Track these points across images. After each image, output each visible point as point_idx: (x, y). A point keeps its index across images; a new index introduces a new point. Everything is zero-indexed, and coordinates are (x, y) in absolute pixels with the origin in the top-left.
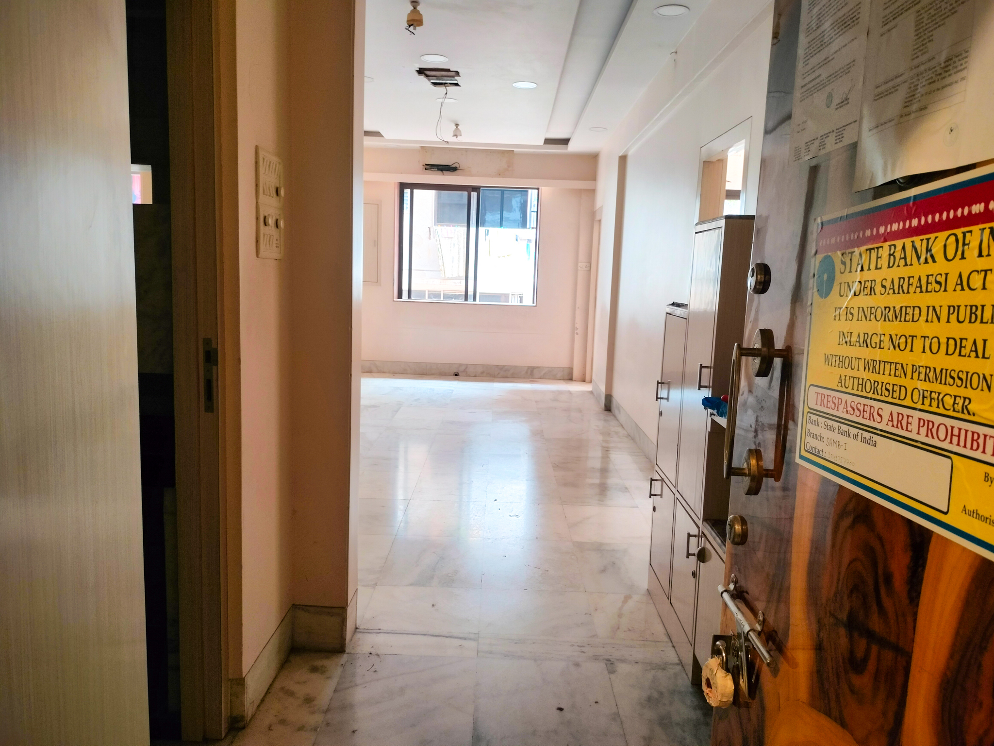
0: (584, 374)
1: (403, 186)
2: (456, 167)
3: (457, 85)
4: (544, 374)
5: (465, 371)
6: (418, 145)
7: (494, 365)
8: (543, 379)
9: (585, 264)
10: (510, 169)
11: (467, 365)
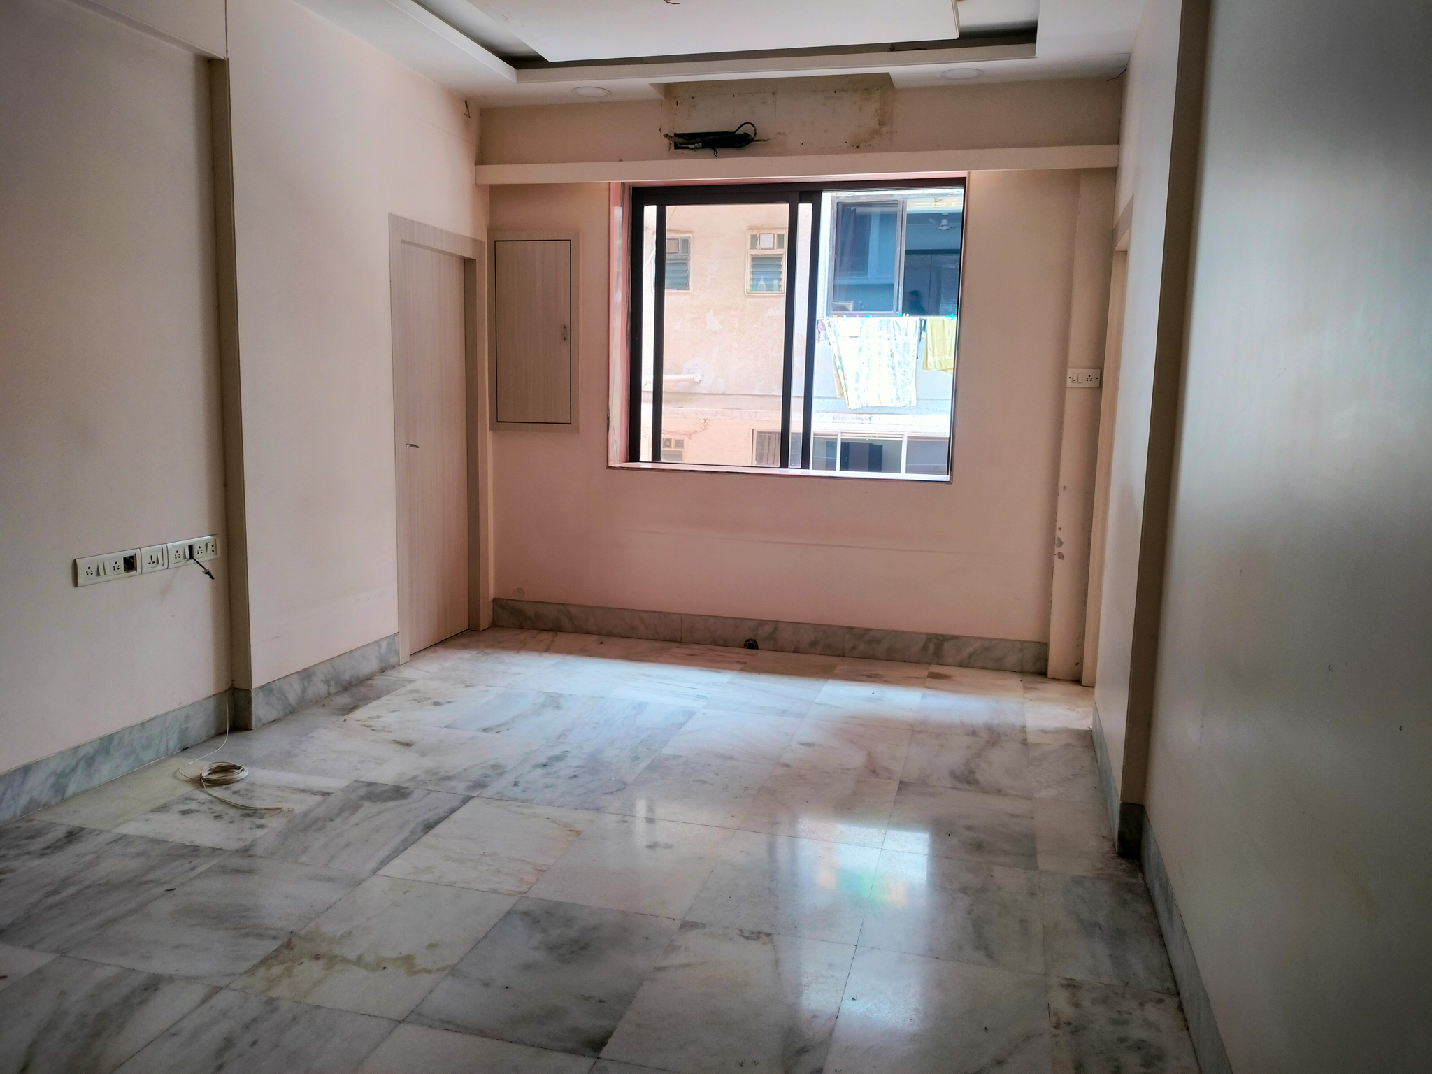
0: (1078, 663)
1: (639, 196)
2: (746, 135)
4: (970, 656)
5: (771, 636)
6: (643, 82)
7: (842, 627)
8: (966, 667)
9: (1086, 372)
10: (885, 129)
11: (776, 625)
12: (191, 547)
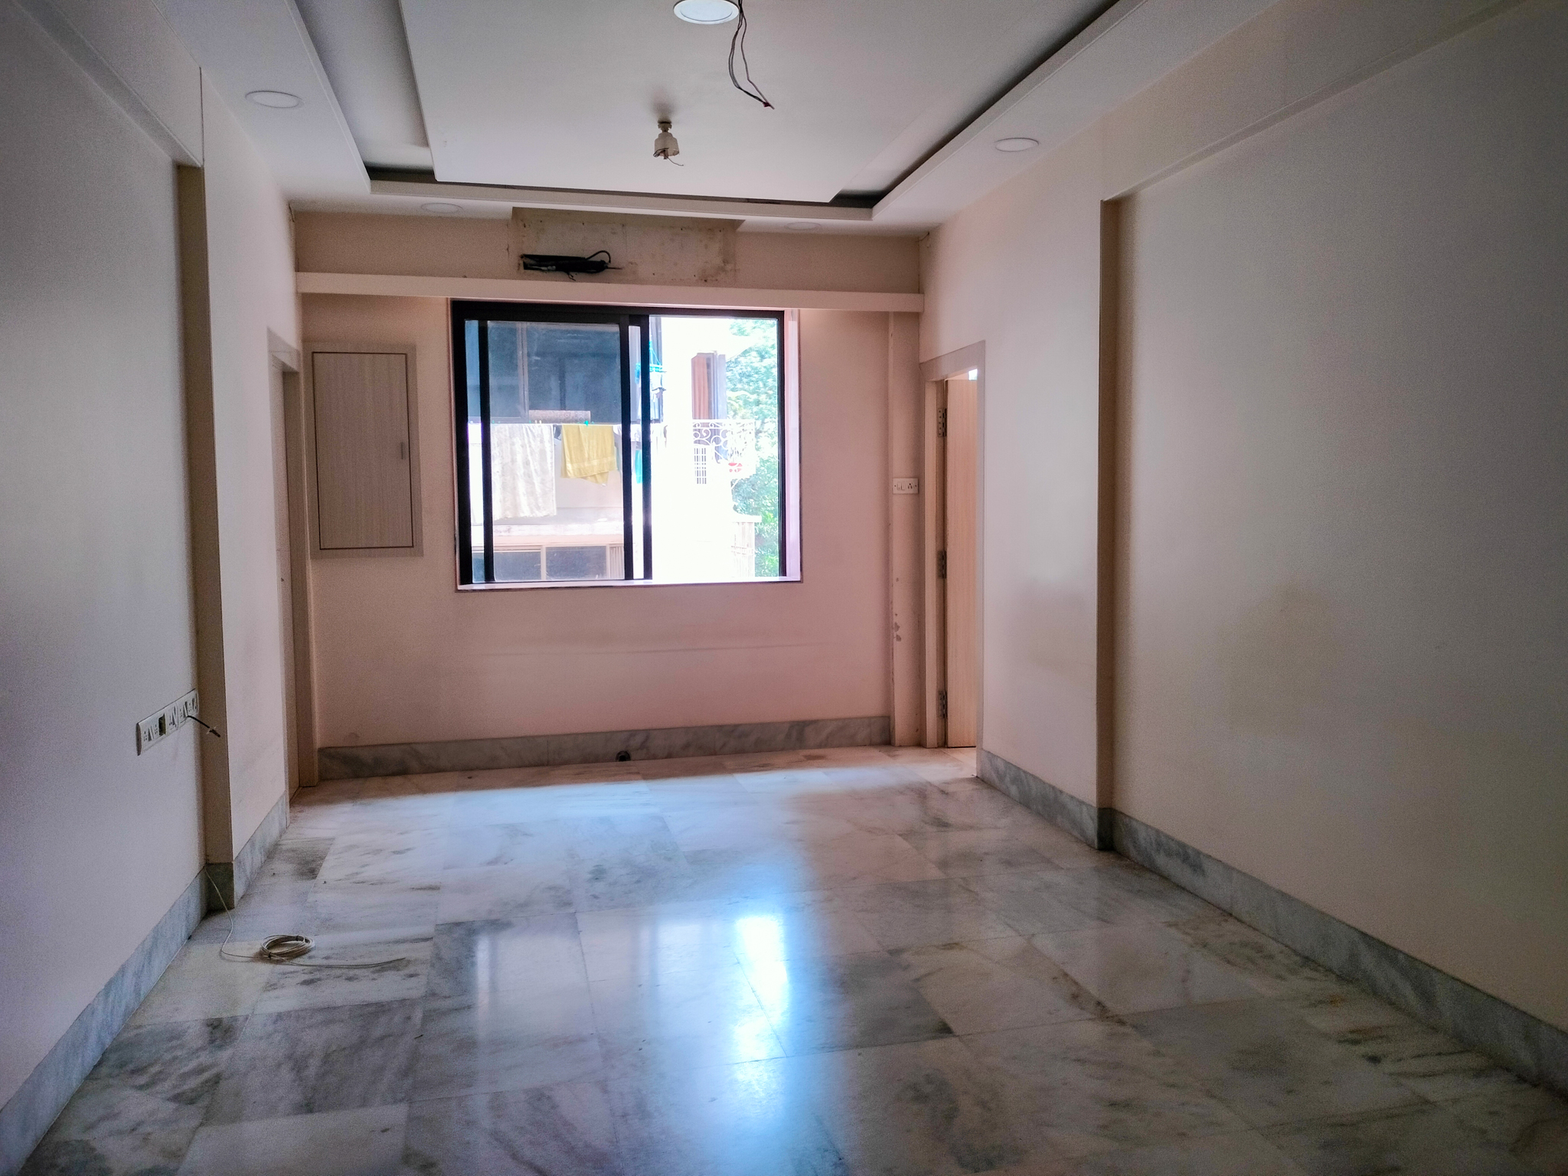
0: (920, 729)
1: (461, 311)
2: (603, 262)
5: (643, 746)
6: (505, 205)
7: (712, 726)
9: (908, 481)
10: (729, 267)
11: (648, 733)
12: (186, 703)
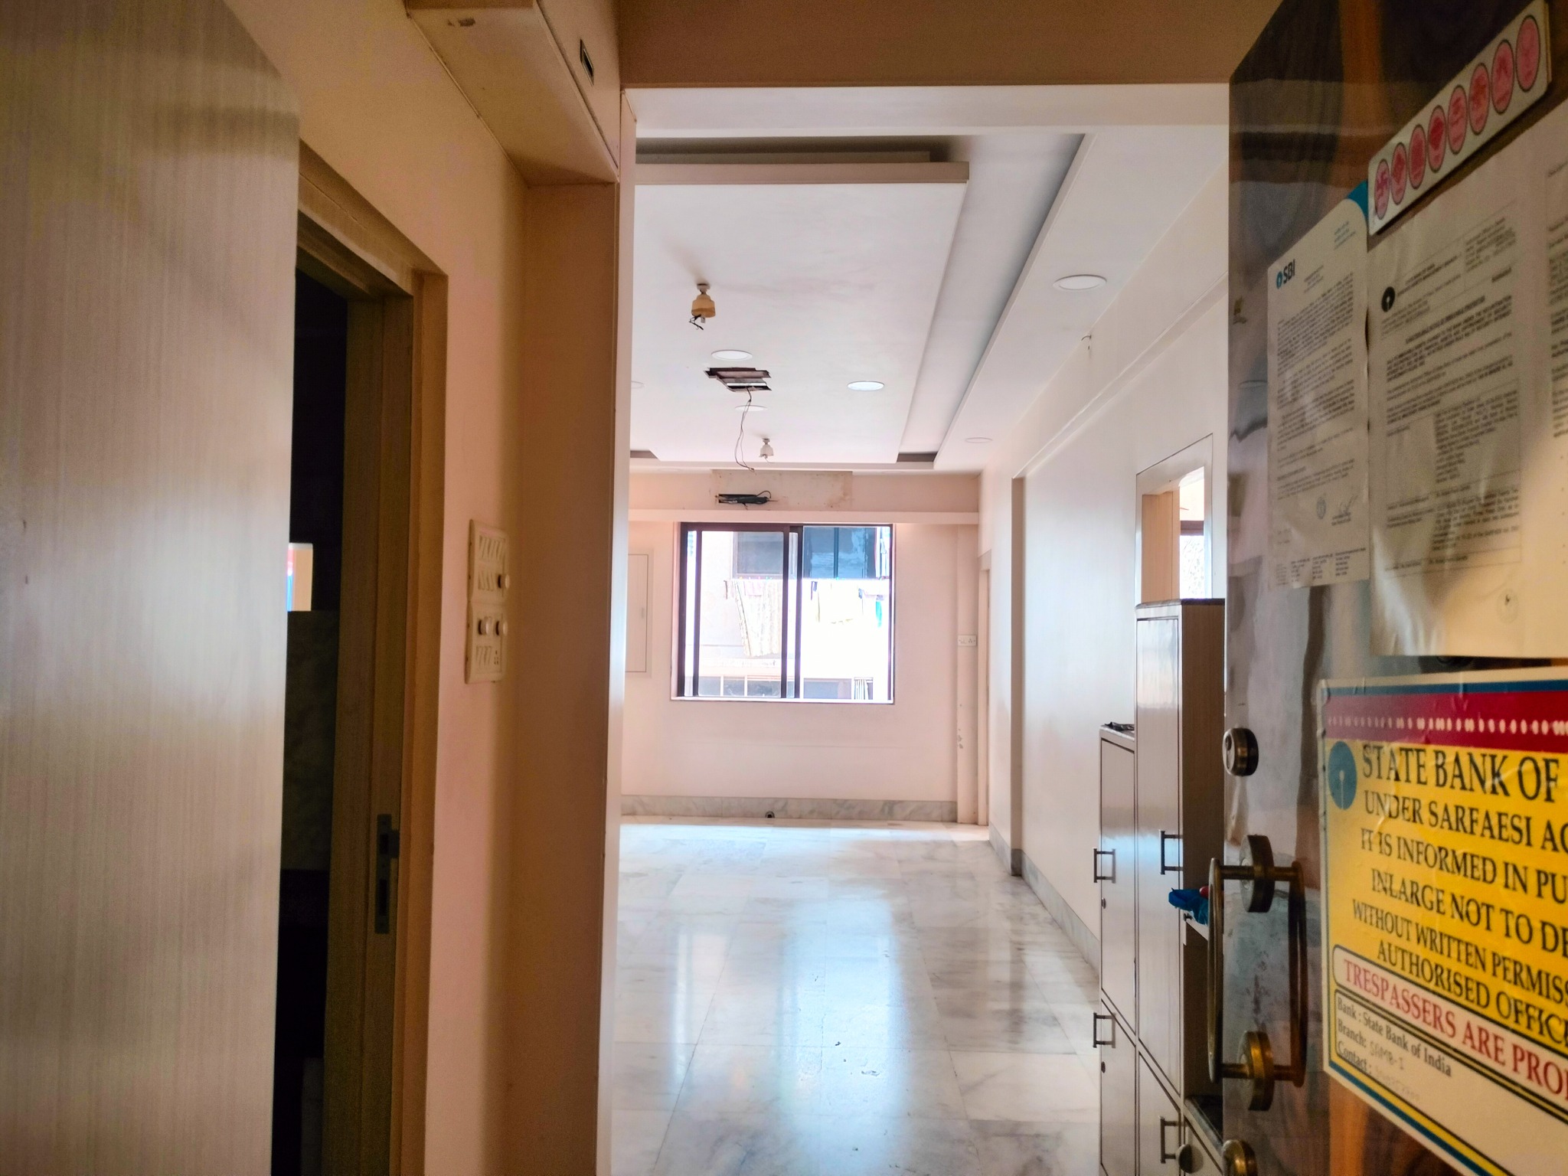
0: (976, 813)
1: (685, 527)
2: (766, 498)
3: (766, 388)
4: (911, 813)
5: (784, 809)
6: (708, 469)
7: (830, 799)
8: (909, 820)
9: (969, 638)
10: (847, 498)
11: (787, 801)
